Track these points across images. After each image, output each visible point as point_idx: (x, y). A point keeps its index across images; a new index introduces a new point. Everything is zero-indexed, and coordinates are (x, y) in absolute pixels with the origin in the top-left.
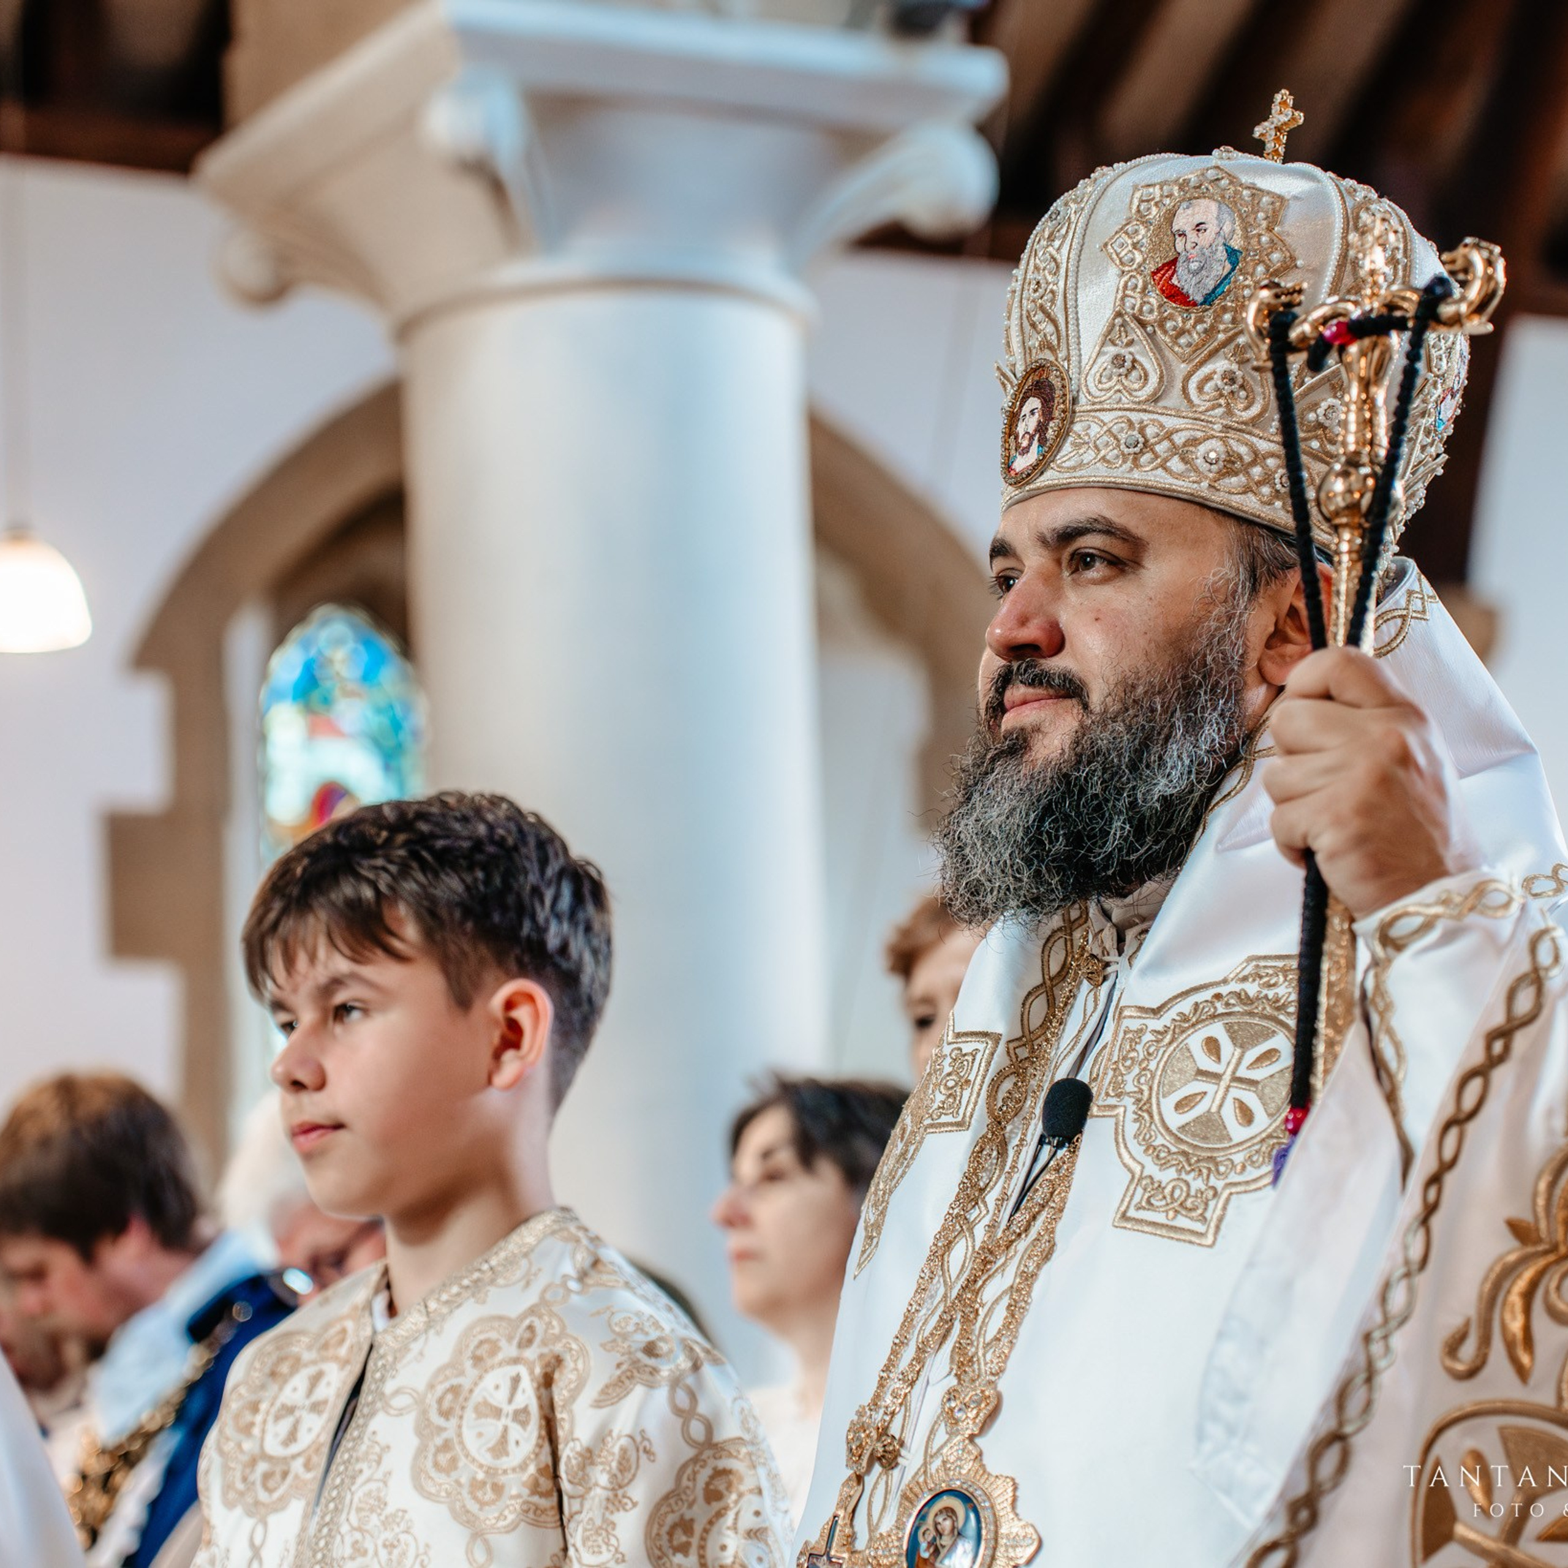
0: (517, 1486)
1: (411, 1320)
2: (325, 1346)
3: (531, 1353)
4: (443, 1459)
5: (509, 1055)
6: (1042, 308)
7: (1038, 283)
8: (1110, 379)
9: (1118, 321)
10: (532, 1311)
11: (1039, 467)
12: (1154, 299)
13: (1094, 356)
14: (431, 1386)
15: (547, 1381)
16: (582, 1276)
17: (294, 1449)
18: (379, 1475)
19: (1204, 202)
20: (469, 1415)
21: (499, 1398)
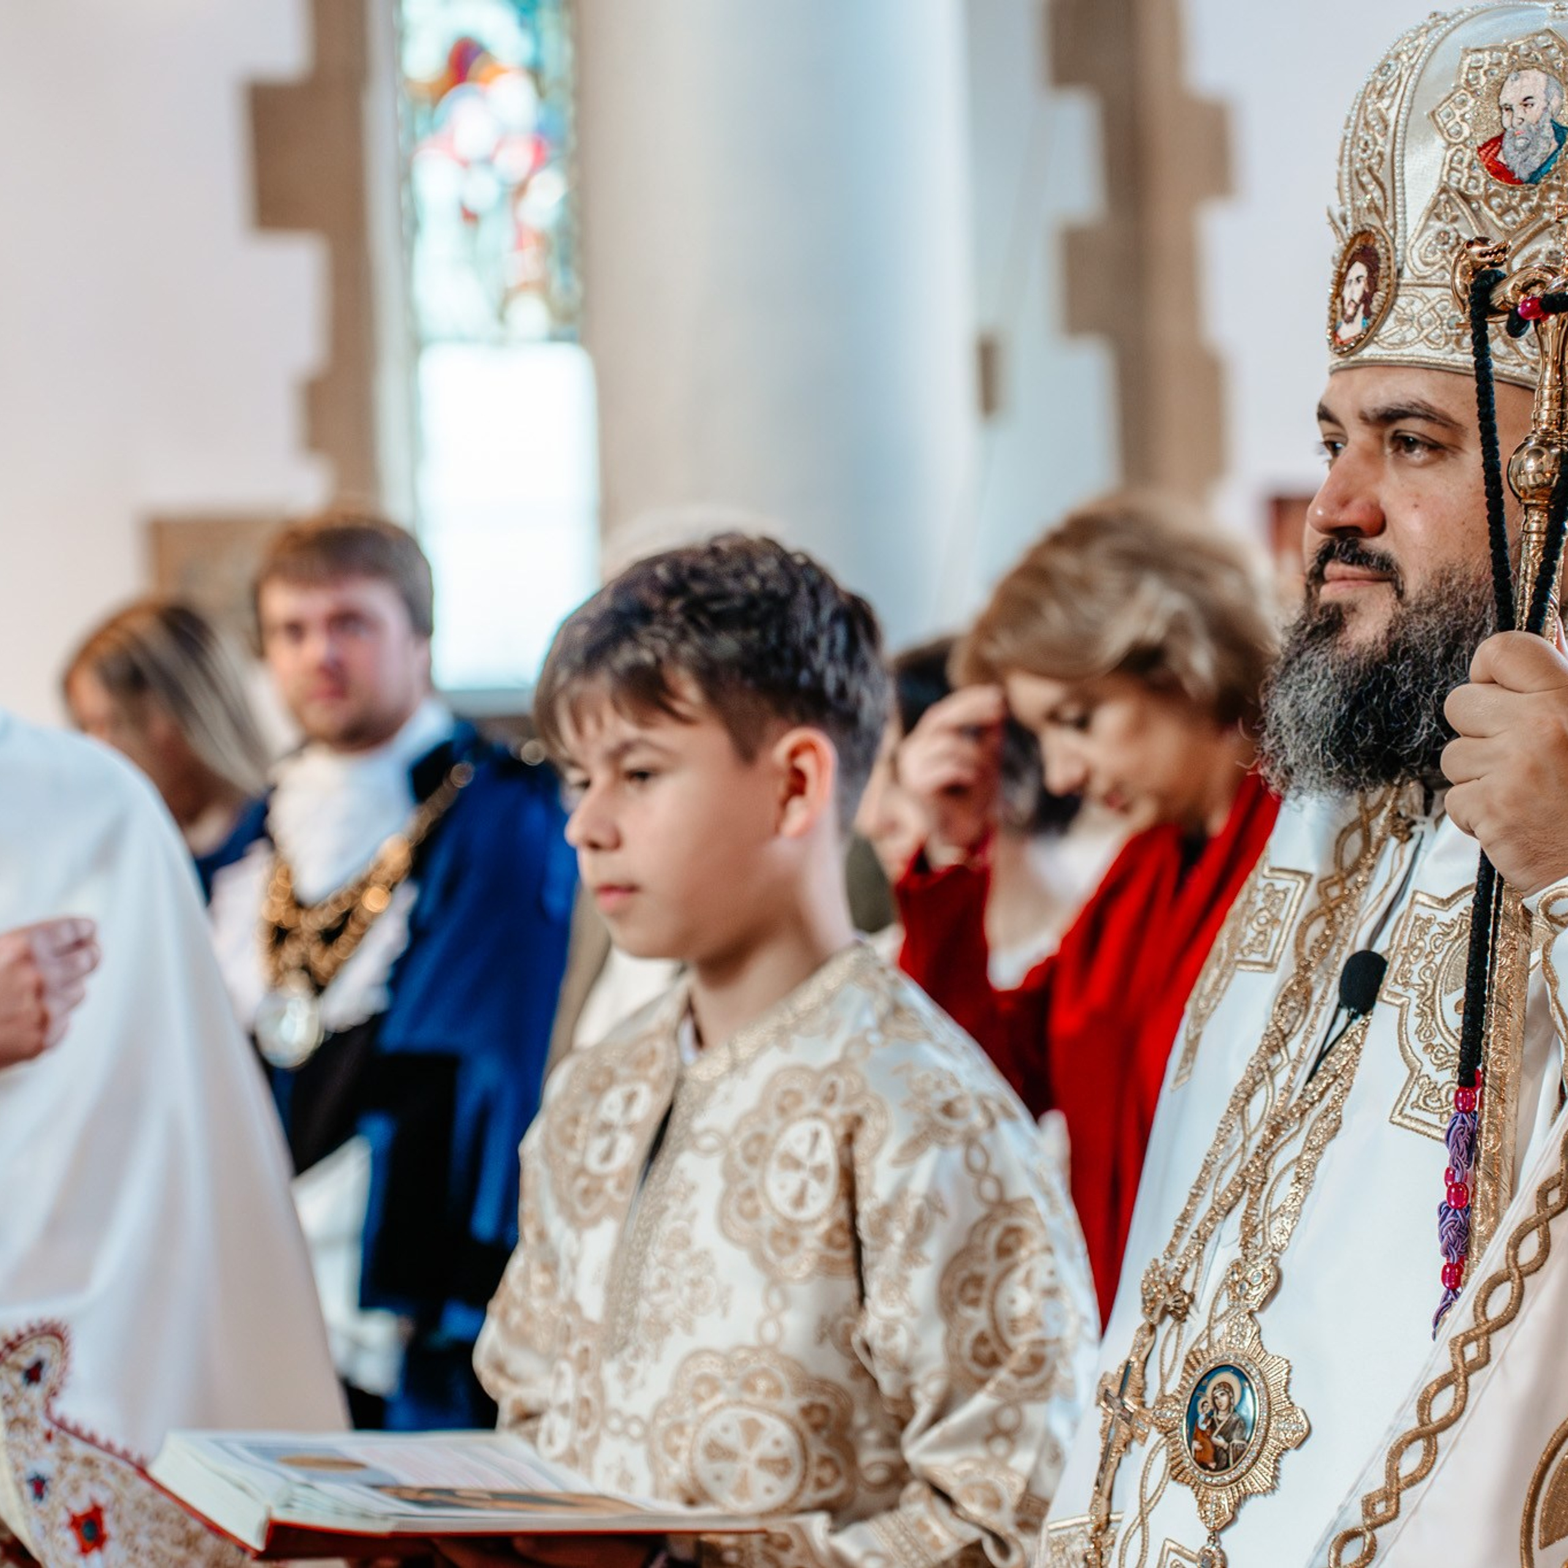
0: (812, 1239)
1: (718, 1055)
2: (636, 1064)
3: (833, 1111)
4: (748, 1205)
5: (796, 803)
6: (1370, 169)
7: (1366, 144)
8: (1434, 253)
9: (1443, 197)
11: (1361, 342)
12: (1481, 174)
13: (1419, 228)
14: (736, 1130)
15: (849, 1139)
16: (882, 1026)
17: (610, 1167)
18: (685, 1213)
19: (1533, 74)
20: (774, 1165)
21: (801, 1150)
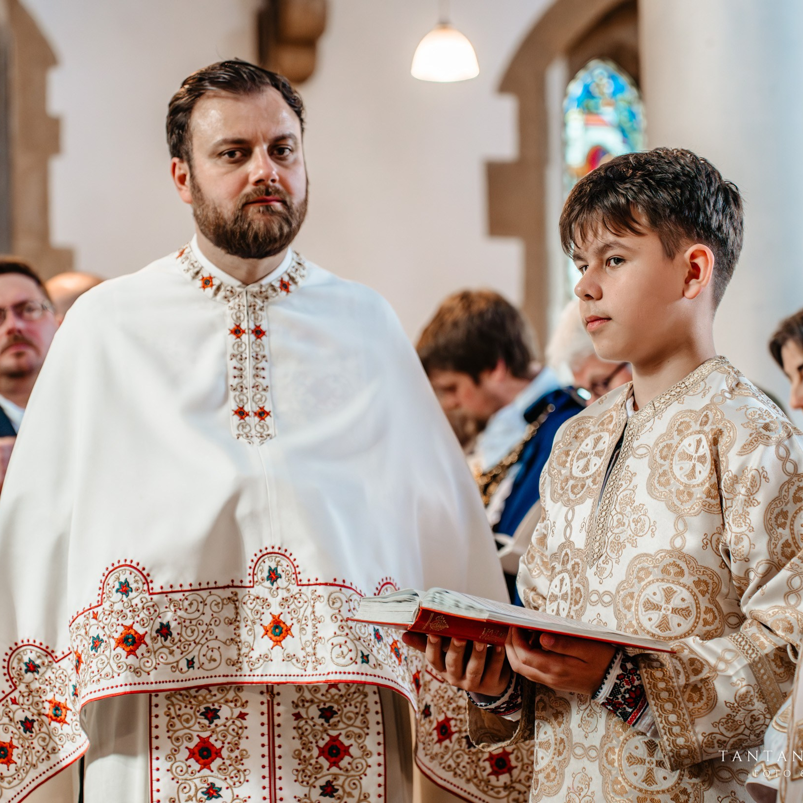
1: (646, 411)
2: (602, 424)
3: (707, 428)
5: (693, 281)
10: (707, 407)
16: (732, 391)
17: (588, 474)
18: (631, 487)
